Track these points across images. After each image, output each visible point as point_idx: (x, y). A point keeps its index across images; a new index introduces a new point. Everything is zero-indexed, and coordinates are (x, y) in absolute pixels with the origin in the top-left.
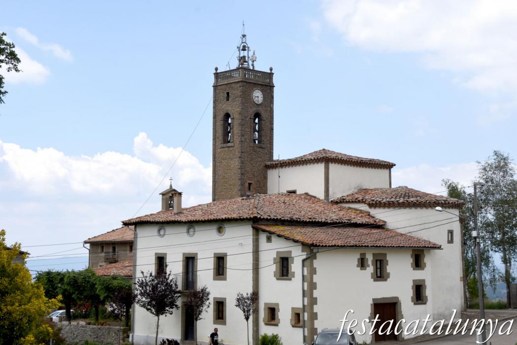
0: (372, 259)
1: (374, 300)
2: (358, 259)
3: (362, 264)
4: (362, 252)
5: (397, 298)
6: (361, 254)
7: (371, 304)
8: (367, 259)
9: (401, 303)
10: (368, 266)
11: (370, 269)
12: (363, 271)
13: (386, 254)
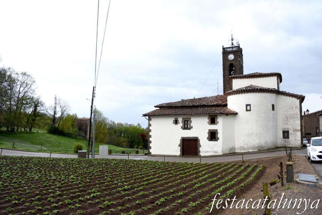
0: (182, 120)
1: (182, 137)
2: (174, 120)
3: (176, 122)
4: (176, 117)
5: (198, 138)
6: (175, 118)
7: (181, 140)
8: (179, 120)
9: (199, 140)
10: (180, 123)
11: (181, 124)
12: (176, 125)
13: (191, 118)
